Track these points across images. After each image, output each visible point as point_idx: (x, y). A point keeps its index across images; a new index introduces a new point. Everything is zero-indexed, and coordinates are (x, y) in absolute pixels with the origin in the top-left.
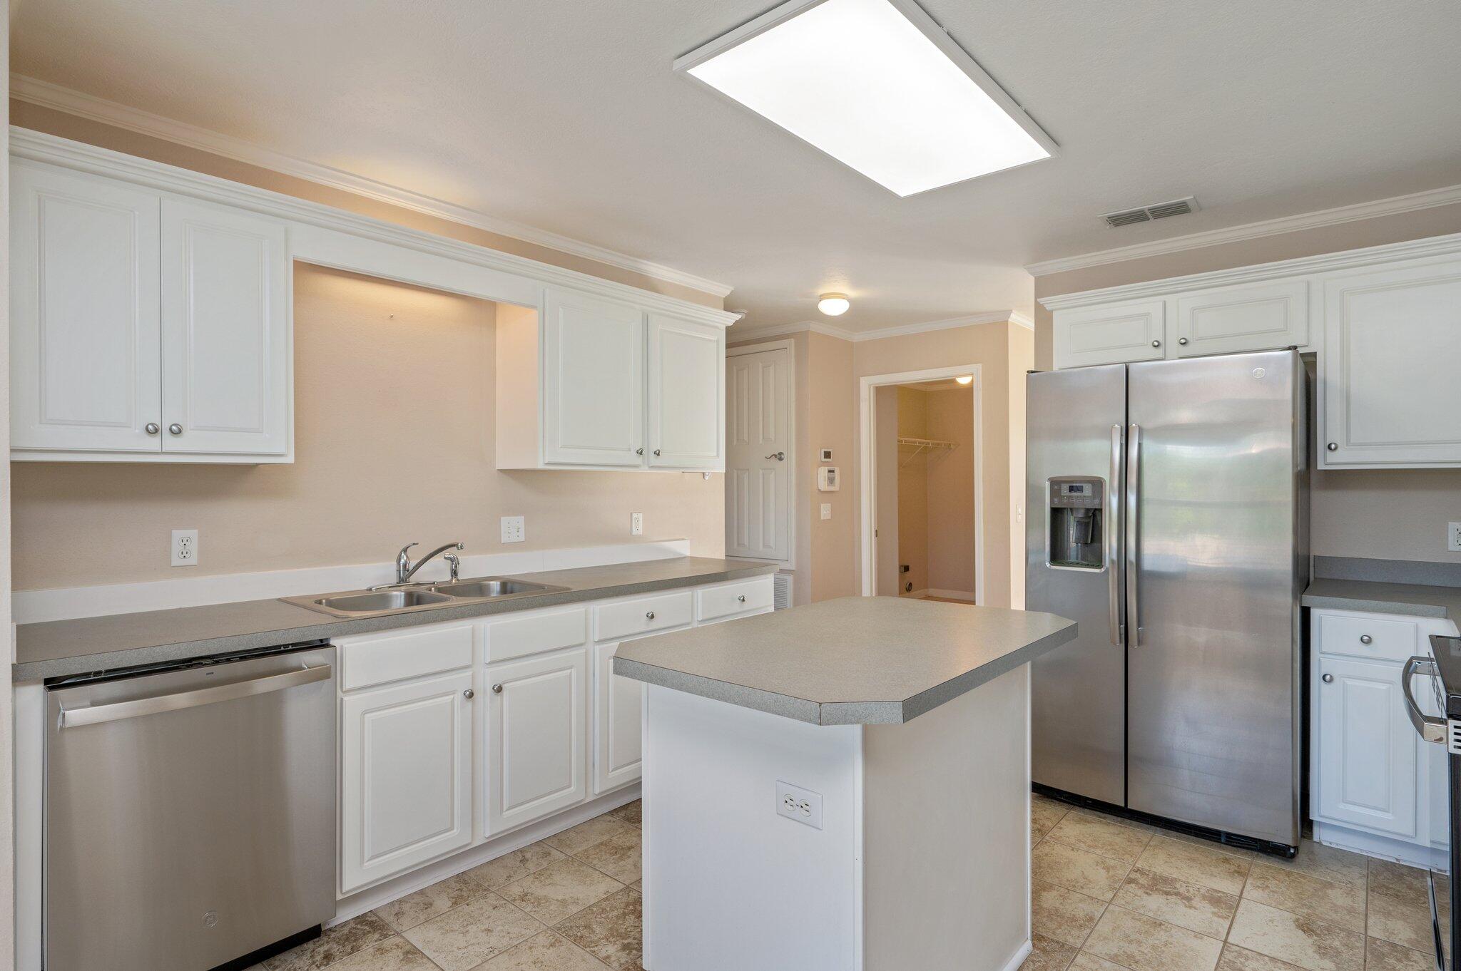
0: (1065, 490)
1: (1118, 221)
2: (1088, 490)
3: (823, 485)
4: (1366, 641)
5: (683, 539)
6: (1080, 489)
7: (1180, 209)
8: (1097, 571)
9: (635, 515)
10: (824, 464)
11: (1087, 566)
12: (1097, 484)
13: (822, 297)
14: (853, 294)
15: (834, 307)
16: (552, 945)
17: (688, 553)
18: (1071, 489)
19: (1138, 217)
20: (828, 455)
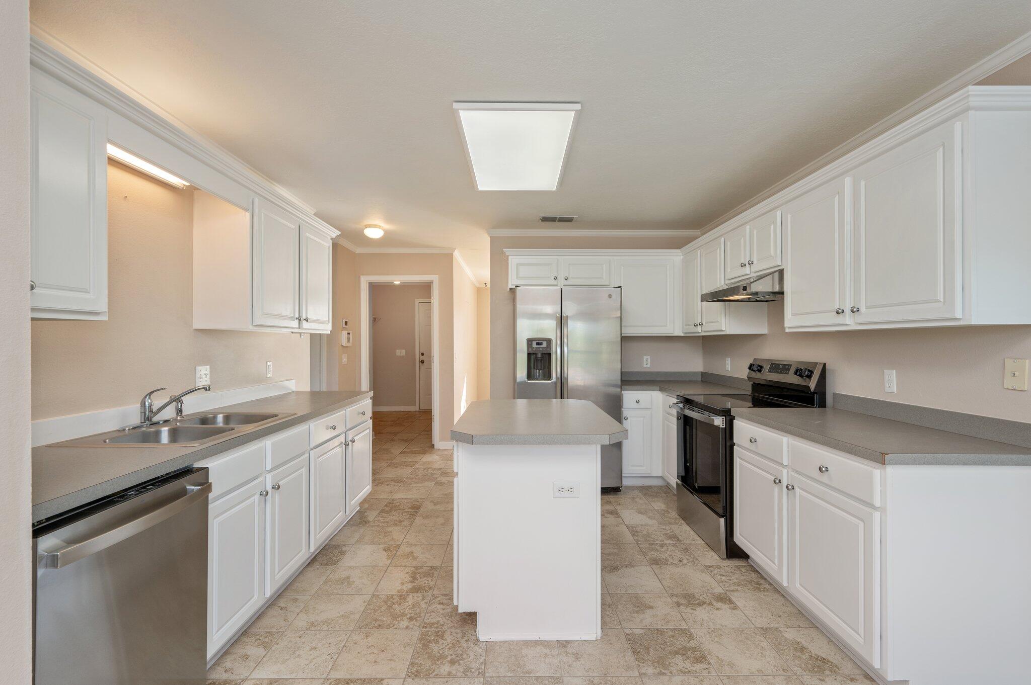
0: (534, 345)
1: (544, 219)
2: (545, 344)
3: (344, 343)
4: (638, 402)
5: (291, 380)
6: (541, 344)
7: (570, 220)
8: (550, 382)
9: (268, 363)
10: (344, 329)
11: (544, 380)
12: (549, 341)
13: (367, 226)
14: (387, 227)
15: (374, 233)
16: (367, 637)
17: (294, 389)
18: (538, 344)
19: (553, 220)
20: (346, 323)
